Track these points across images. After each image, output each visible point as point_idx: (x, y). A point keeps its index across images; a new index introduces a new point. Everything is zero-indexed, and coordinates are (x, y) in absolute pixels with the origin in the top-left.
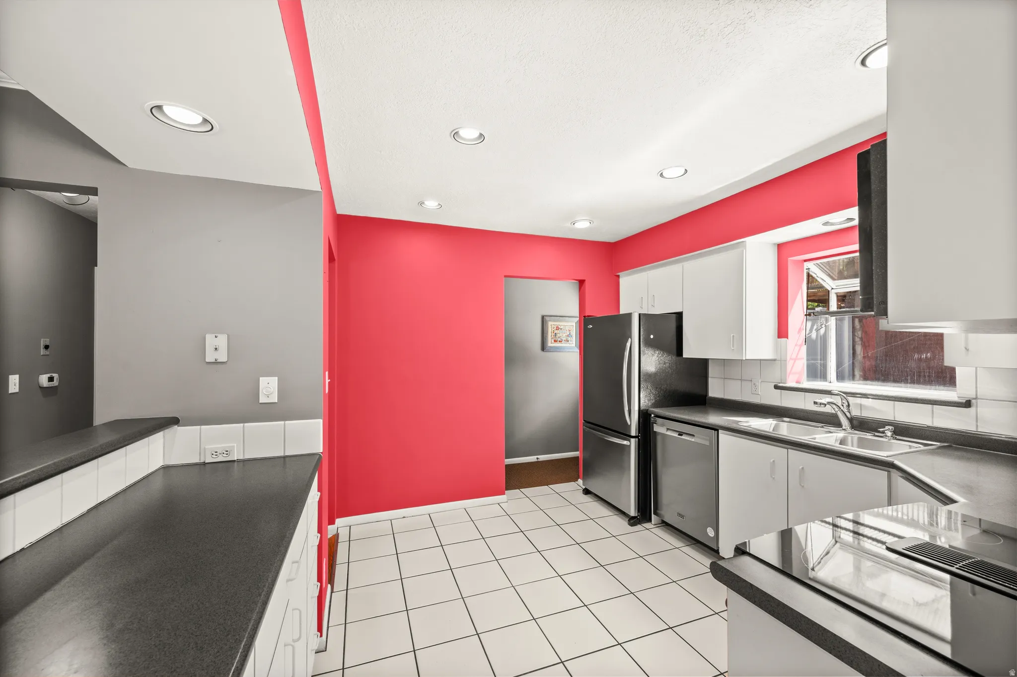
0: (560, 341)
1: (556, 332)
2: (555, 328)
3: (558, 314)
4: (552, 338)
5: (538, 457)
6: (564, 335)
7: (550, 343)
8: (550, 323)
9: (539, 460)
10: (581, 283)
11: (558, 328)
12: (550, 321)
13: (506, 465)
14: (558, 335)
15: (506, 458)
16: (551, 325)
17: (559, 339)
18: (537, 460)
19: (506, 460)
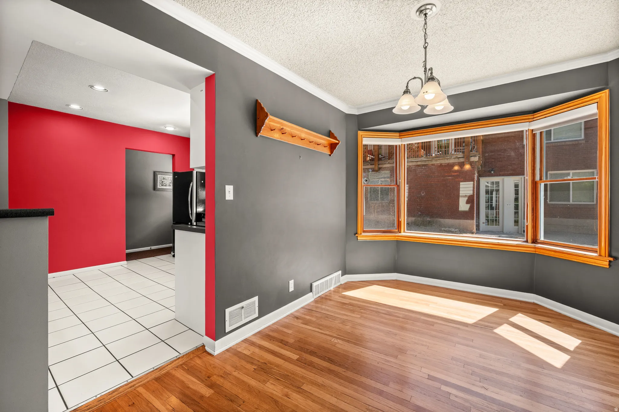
0: (165, 186)
1: (163, 180)
2: (162, 179)
3: (164, 171)
4: (160, 184)
5: (151, 247)
6: (168, 182)
7: (159, 186)
8: (159, 176)
9: (152, 249)
10: (174, 156)
11: (164, 179)
12: (159, 174)
13: (126, 254)
14: (164, 182)
15: (126, 250)
16: (159, 177)
17: (165, 184)
18: (150, 249)
19: (126, 251)
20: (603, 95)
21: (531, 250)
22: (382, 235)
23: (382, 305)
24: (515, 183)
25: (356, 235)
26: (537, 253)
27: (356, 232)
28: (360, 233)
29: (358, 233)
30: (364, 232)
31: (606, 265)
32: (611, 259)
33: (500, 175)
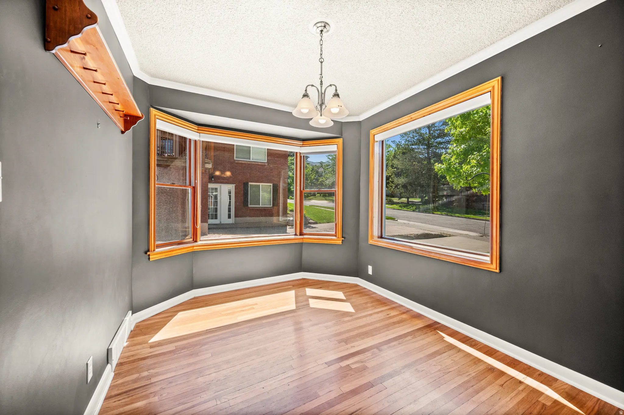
20: (340, 140)
21: (300, 241)
22: (178, 247)
23: (217, 329)
24: (229, 190)
25: (148, 253)
26: (304, 242)
27: (147, 249)
28: (152, 250)
29: (150, 251)
30: (159, 246)
31: (340, 243)
32: (343, 239)
33: (218, 183)
